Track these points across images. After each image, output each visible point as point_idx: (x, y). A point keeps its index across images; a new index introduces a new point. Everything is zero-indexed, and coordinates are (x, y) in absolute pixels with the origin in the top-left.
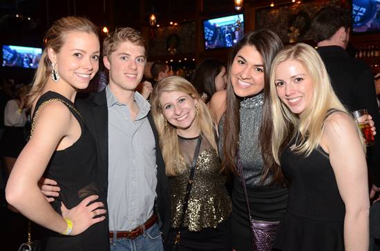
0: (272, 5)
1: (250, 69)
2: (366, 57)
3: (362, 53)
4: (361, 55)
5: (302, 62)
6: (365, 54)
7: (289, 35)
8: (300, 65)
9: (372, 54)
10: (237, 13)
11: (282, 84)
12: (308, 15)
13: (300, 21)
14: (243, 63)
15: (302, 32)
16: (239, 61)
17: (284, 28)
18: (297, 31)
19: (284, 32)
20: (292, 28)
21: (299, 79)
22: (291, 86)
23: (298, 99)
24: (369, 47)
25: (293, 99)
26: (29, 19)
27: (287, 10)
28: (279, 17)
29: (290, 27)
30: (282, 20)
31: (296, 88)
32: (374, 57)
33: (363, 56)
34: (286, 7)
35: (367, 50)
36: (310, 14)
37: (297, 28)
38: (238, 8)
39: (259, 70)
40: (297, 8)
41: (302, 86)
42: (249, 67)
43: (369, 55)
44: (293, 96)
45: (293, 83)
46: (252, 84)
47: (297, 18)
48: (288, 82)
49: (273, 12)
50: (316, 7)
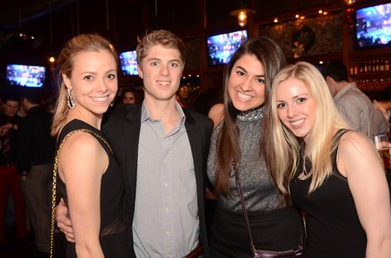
0: (276, 21)
1: (251, 81)
2: (372, 71)
3: (368, 67)
4: (366, 69)
5: (304, 81)
6: (370, 69)
7: (293, 50)
8: (303, 84)
9: (377, 68)
10: (241, 29)
11: (283, 105)
12: (312, 30)
13: (305, 36)
14: (242, 74)
15: (307, 48)
16: (238, 72)
17: (288, 44)
18: (301, 46)
19: (289, 47)
20: (296, 44)
21: (302, 100)
22: (293, 108)
23: (302, 121)
24: (374, 62)
25: (296, 121)
26: (33, 38)
27: (291, 25)
28: (283, 33)
29: (294, 42)
30: (286, 36)
31: (299, 110)
32: (379, 70)
33: (368, 70)
34: (290, 23)
35: (373, 65)
36: (314, 29)
37: (301, 43)
38: (242, 24)
39: (260, 81)
40: (301, 23)
41: (306, 107)
42: (250, 78)
43: (374, 70)
44: (297, 118)
45: (295, 104)
46: (253, 97)
47: (302, 34)
48: (290, 103)
49: (277, 27)
50: (319, 23)
